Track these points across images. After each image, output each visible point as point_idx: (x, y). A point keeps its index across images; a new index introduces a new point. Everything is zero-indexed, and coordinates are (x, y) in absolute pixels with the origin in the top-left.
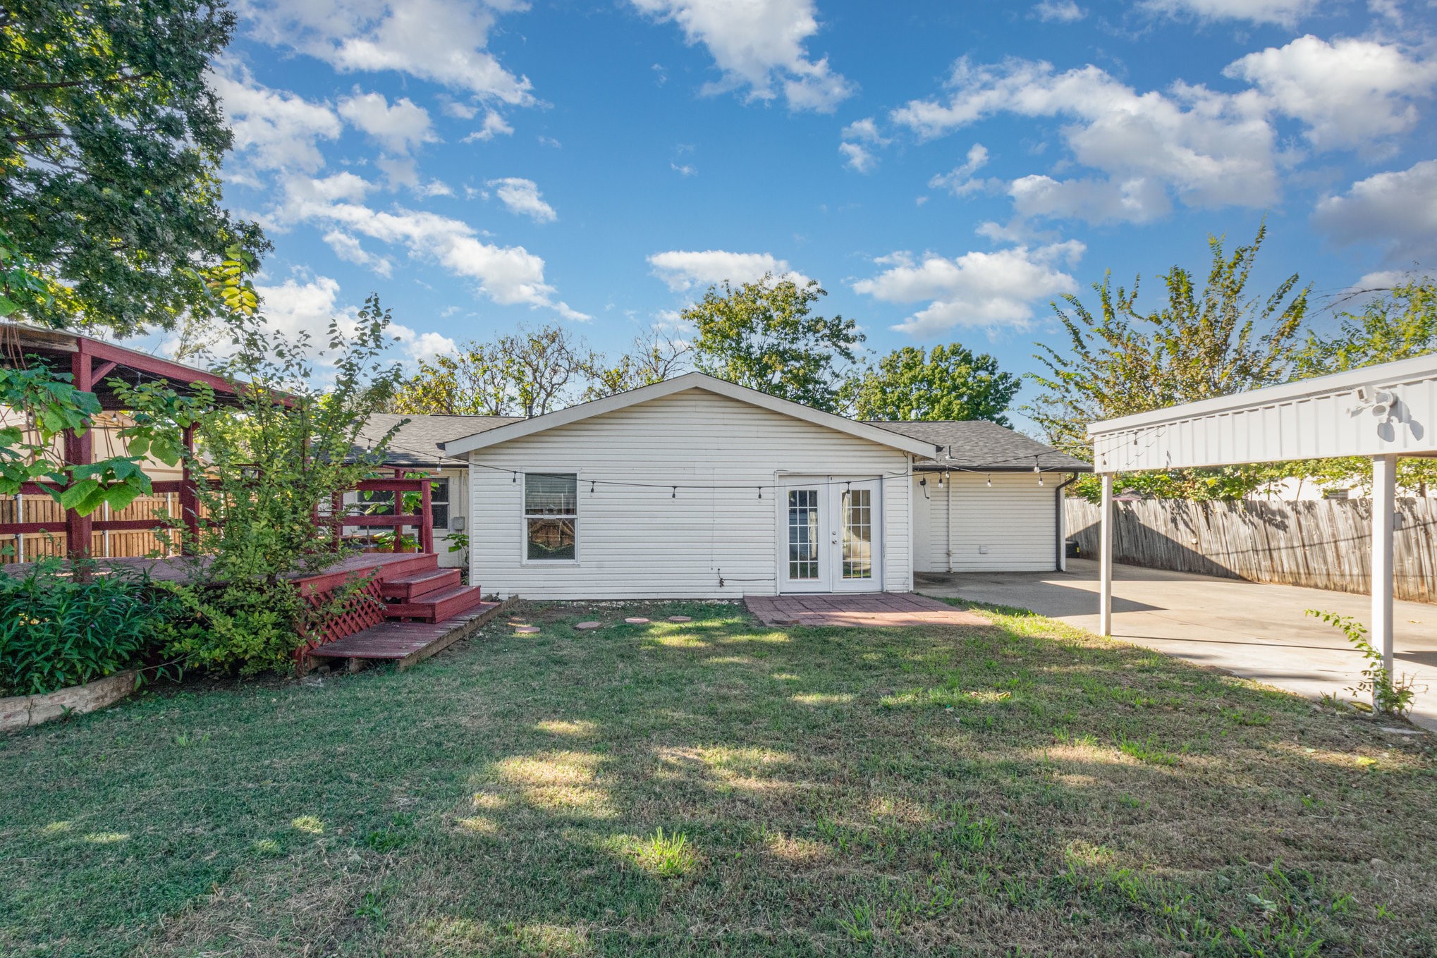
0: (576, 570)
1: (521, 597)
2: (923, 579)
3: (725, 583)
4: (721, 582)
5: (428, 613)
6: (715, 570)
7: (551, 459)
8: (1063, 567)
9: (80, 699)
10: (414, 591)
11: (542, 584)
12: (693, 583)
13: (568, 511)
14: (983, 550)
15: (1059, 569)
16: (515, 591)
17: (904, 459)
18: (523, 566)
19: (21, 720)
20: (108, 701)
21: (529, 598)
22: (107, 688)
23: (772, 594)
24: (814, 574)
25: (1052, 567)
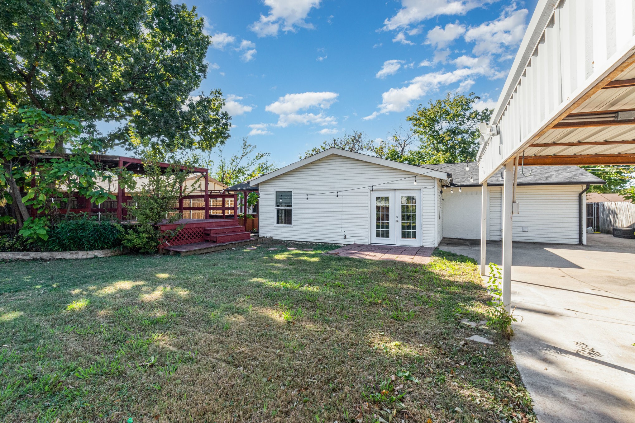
0: (292, 229)
1: (274, 238)
2: (446, 241)
3: (347, 237)
4: (345, 237)
5: (215, 239)
6: (343, 232)
7: (283, 186)
8: (585, 242)
9: (99, 253)
10: (212, 232)
11: (280, 233)
12: (334, 236)
13: (288, 206)
14: (525, 230)
15: (581, 243)
16: (272, 236)
17: (433, 181)
18: (275, 227)
19: (85, 257)
20: (109, 255)
21: (277, 238)
22: (109, 251)
23: (367, 244)
24: (388, 236)
25: (576, 241)
